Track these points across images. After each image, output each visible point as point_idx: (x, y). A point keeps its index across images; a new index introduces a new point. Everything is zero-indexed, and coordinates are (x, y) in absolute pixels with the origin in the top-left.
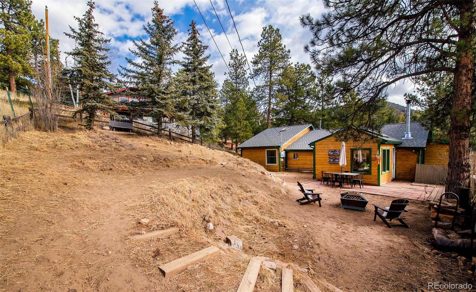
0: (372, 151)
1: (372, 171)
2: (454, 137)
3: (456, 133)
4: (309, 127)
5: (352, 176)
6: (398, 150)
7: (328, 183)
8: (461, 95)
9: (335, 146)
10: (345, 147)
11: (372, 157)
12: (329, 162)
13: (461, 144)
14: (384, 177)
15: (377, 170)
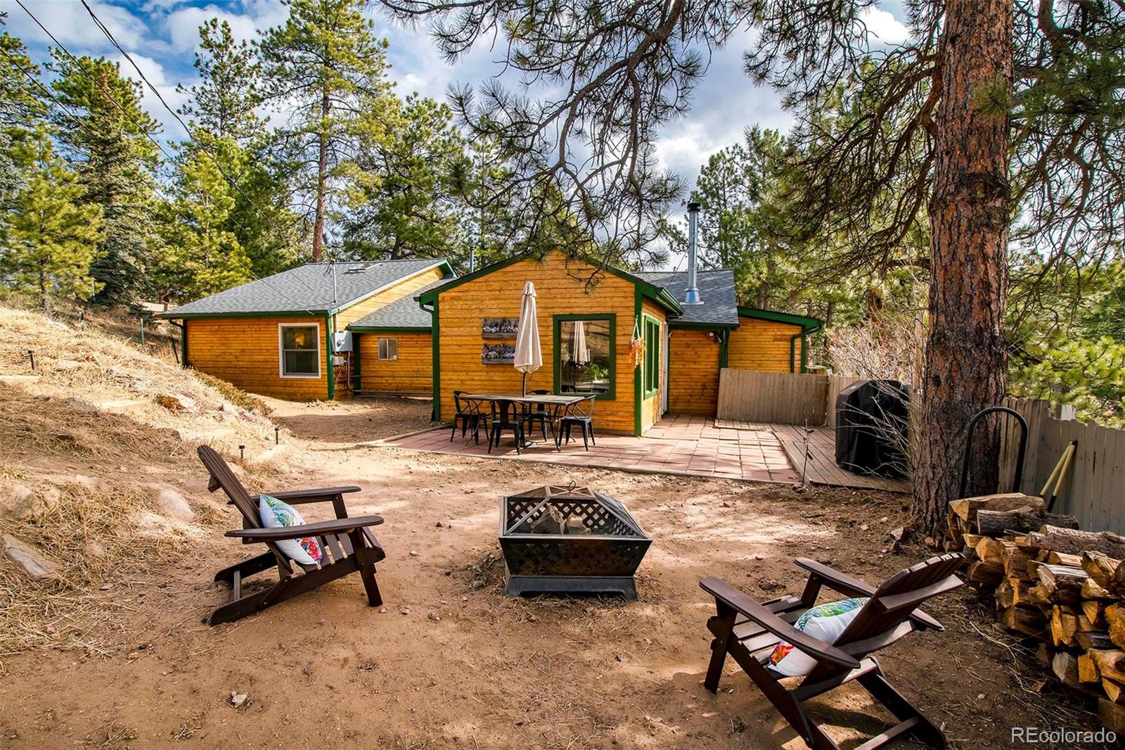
0: (618, 323)
1: (617, 390)
2: (964, 222)
3: (972, 202)
4: (440, 267)
5: (558, 405)
6: (675, 331)
7: (476, 435)
8: (989, 41)
9: (505, 306)
10: (534, 301)
11: (617, 342)
12: (486, 361)
13: (989, 250)
14: (650, 406)
15: (633, 386)
